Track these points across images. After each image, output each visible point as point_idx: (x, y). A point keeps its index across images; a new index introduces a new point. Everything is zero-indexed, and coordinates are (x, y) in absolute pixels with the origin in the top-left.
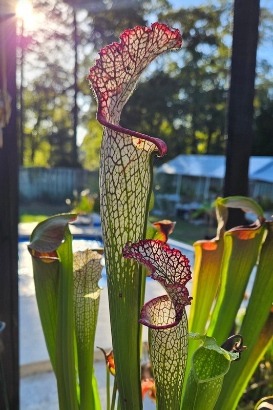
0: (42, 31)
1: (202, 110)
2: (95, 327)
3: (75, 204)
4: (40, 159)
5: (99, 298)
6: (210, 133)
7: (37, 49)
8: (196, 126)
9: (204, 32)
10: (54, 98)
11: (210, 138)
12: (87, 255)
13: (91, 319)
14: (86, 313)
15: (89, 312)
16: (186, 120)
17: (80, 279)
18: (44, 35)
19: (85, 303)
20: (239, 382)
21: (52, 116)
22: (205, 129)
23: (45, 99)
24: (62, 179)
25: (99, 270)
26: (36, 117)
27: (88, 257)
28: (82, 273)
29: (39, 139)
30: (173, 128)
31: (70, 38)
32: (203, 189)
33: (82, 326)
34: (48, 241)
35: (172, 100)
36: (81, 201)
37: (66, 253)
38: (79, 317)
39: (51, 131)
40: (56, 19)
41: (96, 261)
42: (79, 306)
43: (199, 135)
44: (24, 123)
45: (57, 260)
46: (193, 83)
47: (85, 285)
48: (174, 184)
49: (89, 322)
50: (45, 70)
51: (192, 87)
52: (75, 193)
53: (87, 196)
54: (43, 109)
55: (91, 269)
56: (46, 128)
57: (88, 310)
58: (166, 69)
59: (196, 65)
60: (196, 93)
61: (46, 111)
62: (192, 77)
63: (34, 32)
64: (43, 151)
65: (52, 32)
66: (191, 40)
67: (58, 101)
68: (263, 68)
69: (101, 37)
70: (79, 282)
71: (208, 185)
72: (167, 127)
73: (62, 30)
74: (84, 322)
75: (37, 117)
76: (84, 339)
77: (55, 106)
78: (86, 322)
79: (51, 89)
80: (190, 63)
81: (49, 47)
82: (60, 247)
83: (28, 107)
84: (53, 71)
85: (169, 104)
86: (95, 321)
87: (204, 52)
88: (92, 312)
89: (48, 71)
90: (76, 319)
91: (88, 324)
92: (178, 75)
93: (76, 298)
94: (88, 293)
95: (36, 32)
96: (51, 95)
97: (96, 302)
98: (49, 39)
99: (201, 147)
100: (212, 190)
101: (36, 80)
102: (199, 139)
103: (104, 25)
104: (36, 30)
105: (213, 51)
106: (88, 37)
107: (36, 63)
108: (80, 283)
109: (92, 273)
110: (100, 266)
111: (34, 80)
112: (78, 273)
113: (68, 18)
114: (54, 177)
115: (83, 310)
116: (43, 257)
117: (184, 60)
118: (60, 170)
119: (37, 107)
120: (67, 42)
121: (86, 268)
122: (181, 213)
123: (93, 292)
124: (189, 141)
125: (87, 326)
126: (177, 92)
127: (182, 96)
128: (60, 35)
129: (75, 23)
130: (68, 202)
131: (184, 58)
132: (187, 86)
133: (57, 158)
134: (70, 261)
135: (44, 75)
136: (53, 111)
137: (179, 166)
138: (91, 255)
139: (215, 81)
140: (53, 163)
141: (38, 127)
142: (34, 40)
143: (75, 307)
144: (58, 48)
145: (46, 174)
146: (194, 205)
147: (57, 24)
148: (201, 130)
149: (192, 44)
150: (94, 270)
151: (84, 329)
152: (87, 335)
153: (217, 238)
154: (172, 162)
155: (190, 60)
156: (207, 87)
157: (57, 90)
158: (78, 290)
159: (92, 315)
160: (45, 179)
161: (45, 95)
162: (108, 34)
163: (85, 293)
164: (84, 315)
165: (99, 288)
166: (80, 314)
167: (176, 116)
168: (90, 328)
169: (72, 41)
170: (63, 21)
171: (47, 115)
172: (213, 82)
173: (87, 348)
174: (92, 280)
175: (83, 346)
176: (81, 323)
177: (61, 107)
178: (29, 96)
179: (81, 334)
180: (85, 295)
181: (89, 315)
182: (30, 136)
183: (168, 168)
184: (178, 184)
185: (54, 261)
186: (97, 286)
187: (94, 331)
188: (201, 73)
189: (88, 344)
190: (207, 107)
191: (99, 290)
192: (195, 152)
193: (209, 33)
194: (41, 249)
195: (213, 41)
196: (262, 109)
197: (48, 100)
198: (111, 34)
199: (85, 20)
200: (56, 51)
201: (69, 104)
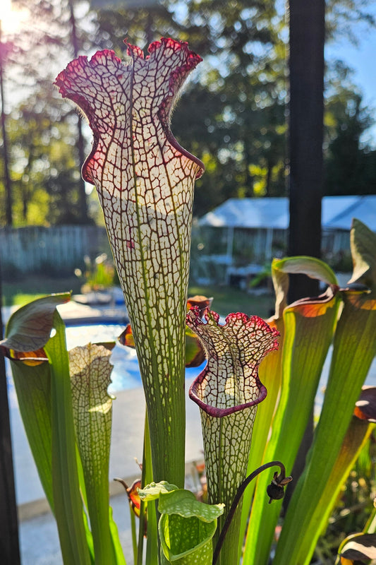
0: (27, 33)
1: (257, 135)
2: (107, 452)
3: (88, 275)
4: (36, 214)
5: (110, 411)
6: (270, 166)
7: (21, 59)
8: (249, 158)
9: (254, 24)
10: (50, 128)
11: (269, 174)
12: (89, 351)
13: (101, 441)
14: (93, 434)
15: (98, 432)
16: (235, 150)
17: (81, 386)
18: (30, 38)
19: (90, 420)
20: (316, 515)
21: (48, 153)
22: (263, 161)
23: (37, 130)
24: (68, 241)
25: (107, 372)
26: (26, 157)
27: (92, 353)
28: (84, 377)
29: (31, 187)
30: (218, 162)
31: (66, 41)
32: (263, 246)
33: (88, 452)
34: (31, 336)
35: (214, 122)
36: (97, 271)
37: (58, 351)
38: (84, 440)
39: (48, 174)
40: (45, 16)
41: (103, 359)
42: (82, 425)
43: (254, 170)
44: (11, 165)
45: (47, 361)
46: (243, 98)
47: (89, 394)
48: (224, 240)
49: (99, 447)
50: (35, 88)
51: (241, 103)
52: (87, 260)
53: (104, 263)
54: (36, 144)
55: (96, 372)
56: (41, 171)
57: (97, 429)
58: (204, 80)
59: (246, 72)
60: (247, 111)
61: (40, 147)
62: (240, 88)
63: (15, 35)
64: (39, 203)
65: (41, 35)
66: (236, 36)
67: (56, 132)
68: (338, 71)
69: (110, 39)
70: (80, 391)
71: (270, 239)
72: (210, 161)
73: (55, 31)
74: (91, 446)
75: (28, 156)
76: (93, 470)
77: (52, 138)
78: (94, 447)
79: (45, 116)
80: (237, 68)
81: (38, 55)
82: (48, 343)
83: (14, 143)
84: (46, 89)
85: (211, 130)
86: (108, 445)
87: (255, 54)
88: (102, 431)
89: (38, 89)
90: (80, 443)
91: (98, 449)
92: (221, 87)
93: (78, 414)
94: (94, 406)
95: (19, 35)
96: (46, 124)
97: (106, 418)
98: (38, 44)
99: (258, 187)
100: (276, 245)
101: (23, 104)
102: (256, 176)
103: (114, 22)
104: (18, 33)
105: (268, 51)
106: (92, 39)
107: (21, 80)
108: (82, 392)
109: (98, 376)
110: (108, 367)
111: (19, 103)
112: (78, 377)
113: (62, 14)
114: (57, 240)
115: (89, 430)
116: (26, 358)
117: (227, 66)
118: (65, 229)
119: (27, 142)
120: (63, 48)
121: (90, 370)
122: (235, 280)
123: (102, 404)
124: (241, 179)
125: (96, 452)
126: (221, 112)
127: (228, 116)
128: (53, 38)
129: (73, 20)
130: (78, 272)
131: (228, 63)
132: (233, 102)
133: (58, 212)
134: (64, 363)
135: (34, 95)
136: (49, 146)
137: (228, 215)
138: (96, 351)
139: (272, 93)
140: (54, 220)
141: (30, 171)
142: (16, 47)
143: (78, 426)
144: (51, 57)
145: (44, 236)
146: (252, 269)
147: (48, 23)
148: (256, 163)
149: (237, 42)
150: (101, 373)
151: (92, 456)
152: (98, 465)
153: (276, 316)
154: (220, 210)
155: (236, 65)
156: (262, 102)
157: (53, 117)
158: (80, 402)
159: (103, 436)
160: (43, 243)
161: (37, 124)
162: (120, 33)
163: (90, 406)
164: (91, 437)
165: (109, 397)
166: (85, 436)
167: (221, 145)
168: (100, 454)
169: (69, 46)
170: (55, 18)
171: (41, 152)
172: (270, 95)
173: (98, 483)
174: (98, 387)
175: (92, 480)
176: (87, 448)
177: (60, 140)
178: (14, 128)
179: (88, 463)
180: (90, 408)
181: (99, 436)
182: (20, 183)
183: (214, 219)
184: (229, 240)
185: (41, 362)
186: (107, 395)
187: (107, 458)
188: (252, 83)
189: (99, 477)
190: (264, 131)
191: (110, 401)
192: (250, 195)
193: (261, 26)
194: (21, 348)
195: (266, 37)
196: (338, 129)
197: (41, 132)
198: (123, 33)
199: (87, 15)
200: (48, 61)
201: (72, 136)
